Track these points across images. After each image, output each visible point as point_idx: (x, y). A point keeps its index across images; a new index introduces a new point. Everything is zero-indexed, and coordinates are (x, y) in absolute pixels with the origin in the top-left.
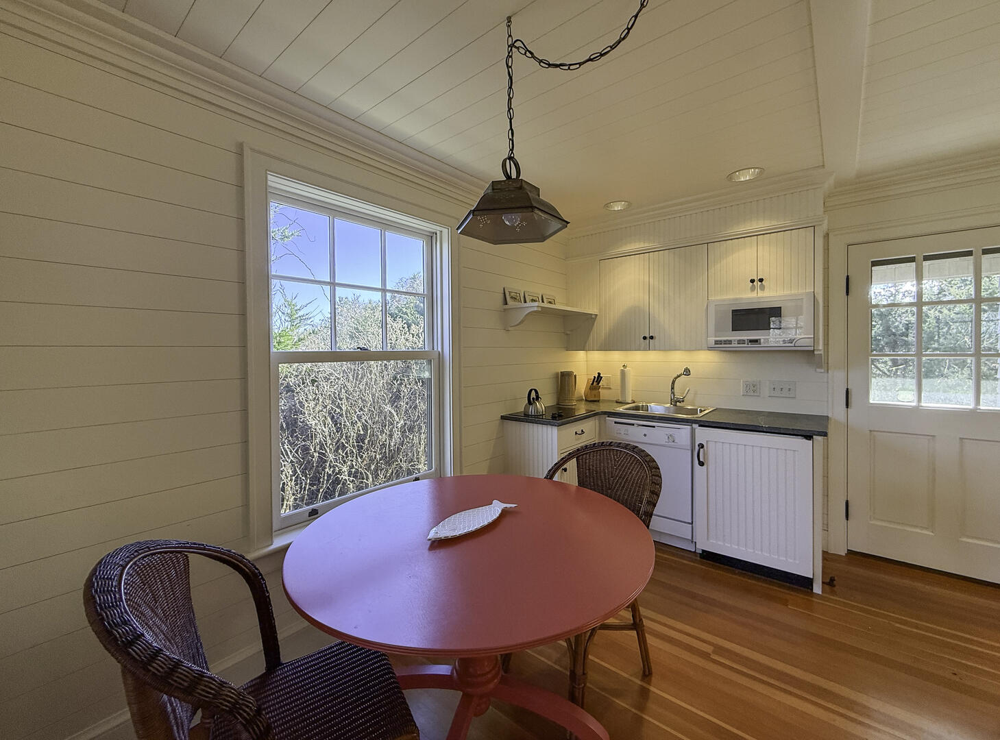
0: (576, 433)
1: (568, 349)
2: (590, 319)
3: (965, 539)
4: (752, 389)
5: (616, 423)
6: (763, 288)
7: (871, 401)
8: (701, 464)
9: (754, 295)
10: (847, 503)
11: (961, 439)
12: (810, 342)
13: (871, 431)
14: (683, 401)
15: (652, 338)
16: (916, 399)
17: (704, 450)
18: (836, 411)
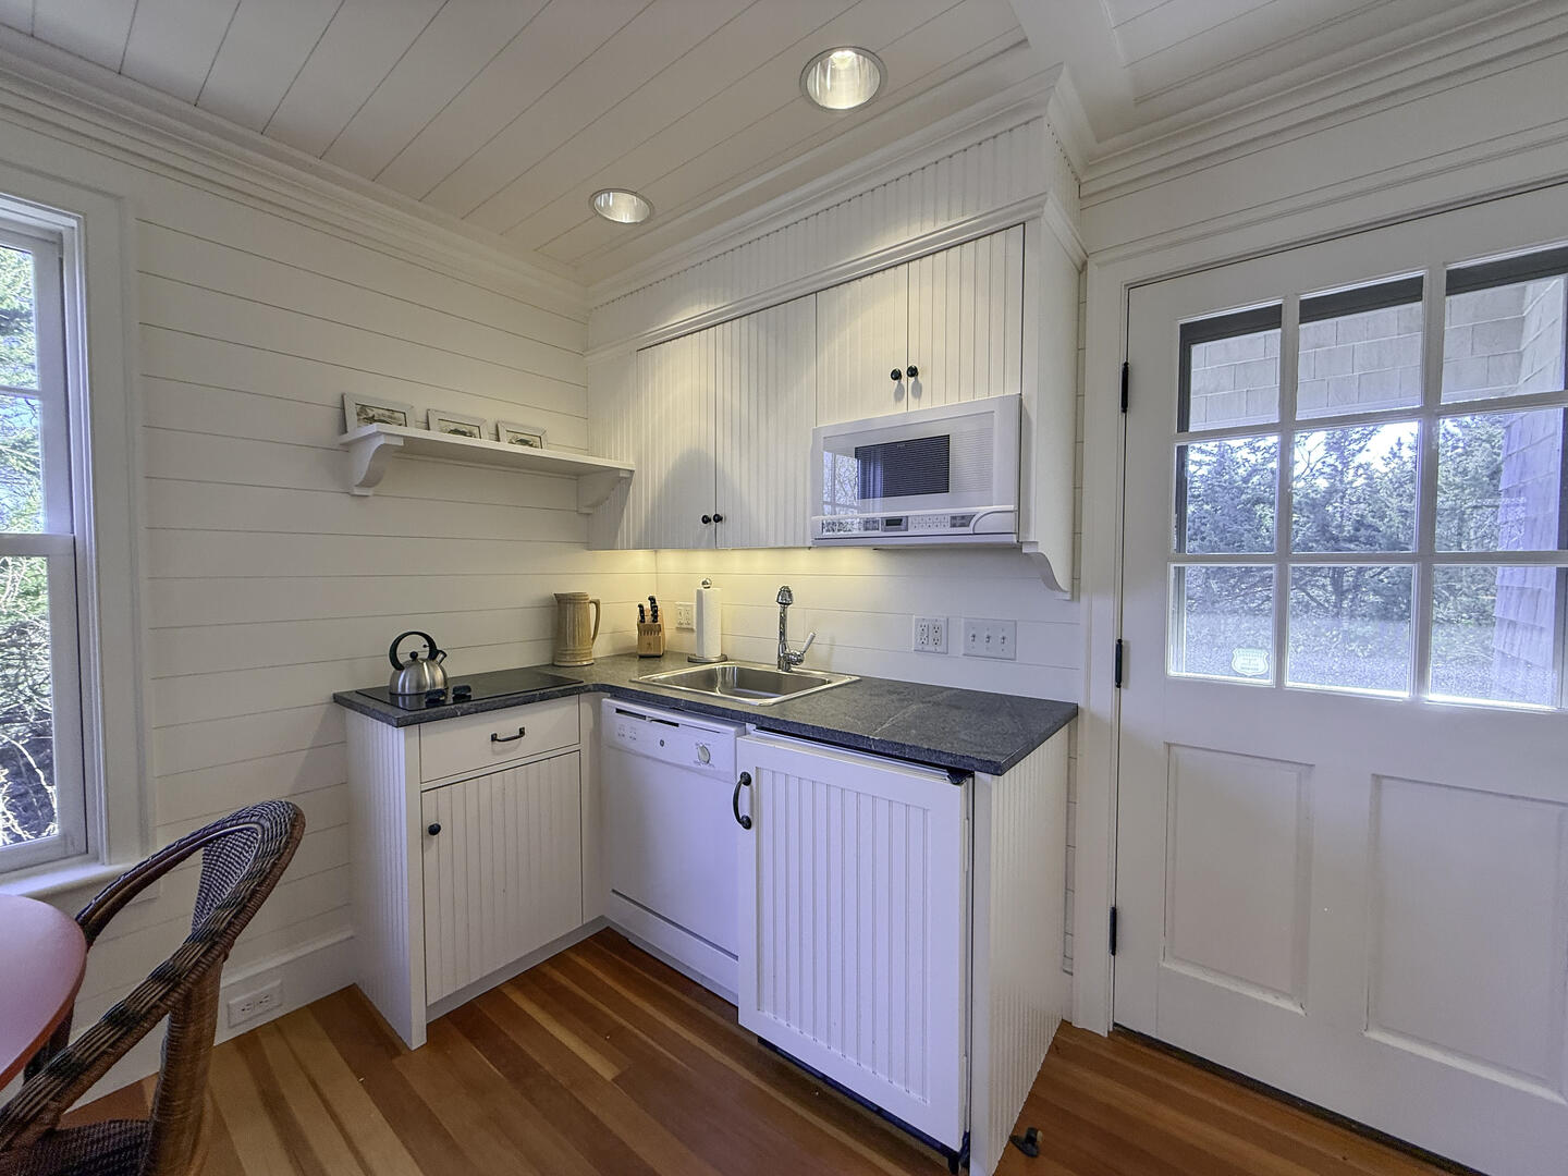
0: (494, 738)
1: (591, 544)
2: (619, 481)
3: (1375, 1035)
4: (933, 636)
5: (618, 711)
6: (918, 391)
7: (1172, 672)
8: (747, 824)
9: (901, 409)
10: (1114, 913)
11: (1377, 778)
12: (1008, 522)
13: (1169, 745)
14: (801, 661)
15: (718, 519)
16: (1272, 674)
17: (751, 789)
18: (1096, 696)
